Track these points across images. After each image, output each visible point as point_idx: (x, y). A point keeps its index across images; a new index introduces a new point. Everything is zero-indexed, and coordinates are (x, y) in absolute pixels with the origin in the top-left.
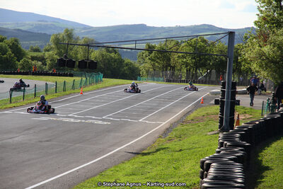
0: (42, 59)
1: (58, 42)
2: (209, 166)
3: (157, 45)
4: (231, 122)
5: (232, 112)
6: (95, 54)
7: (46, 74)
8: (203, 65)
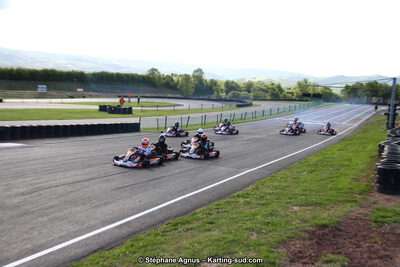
0: (292, 93)
1: (299, 84)
2: (383, 147)
3: (350, 84)
4: (393, 124)
5: (394, 119)
6: (319, 90)
7: (294, 100)
8: (376, 96)
